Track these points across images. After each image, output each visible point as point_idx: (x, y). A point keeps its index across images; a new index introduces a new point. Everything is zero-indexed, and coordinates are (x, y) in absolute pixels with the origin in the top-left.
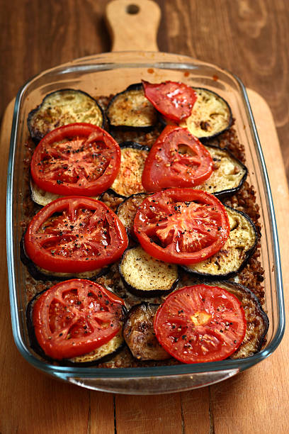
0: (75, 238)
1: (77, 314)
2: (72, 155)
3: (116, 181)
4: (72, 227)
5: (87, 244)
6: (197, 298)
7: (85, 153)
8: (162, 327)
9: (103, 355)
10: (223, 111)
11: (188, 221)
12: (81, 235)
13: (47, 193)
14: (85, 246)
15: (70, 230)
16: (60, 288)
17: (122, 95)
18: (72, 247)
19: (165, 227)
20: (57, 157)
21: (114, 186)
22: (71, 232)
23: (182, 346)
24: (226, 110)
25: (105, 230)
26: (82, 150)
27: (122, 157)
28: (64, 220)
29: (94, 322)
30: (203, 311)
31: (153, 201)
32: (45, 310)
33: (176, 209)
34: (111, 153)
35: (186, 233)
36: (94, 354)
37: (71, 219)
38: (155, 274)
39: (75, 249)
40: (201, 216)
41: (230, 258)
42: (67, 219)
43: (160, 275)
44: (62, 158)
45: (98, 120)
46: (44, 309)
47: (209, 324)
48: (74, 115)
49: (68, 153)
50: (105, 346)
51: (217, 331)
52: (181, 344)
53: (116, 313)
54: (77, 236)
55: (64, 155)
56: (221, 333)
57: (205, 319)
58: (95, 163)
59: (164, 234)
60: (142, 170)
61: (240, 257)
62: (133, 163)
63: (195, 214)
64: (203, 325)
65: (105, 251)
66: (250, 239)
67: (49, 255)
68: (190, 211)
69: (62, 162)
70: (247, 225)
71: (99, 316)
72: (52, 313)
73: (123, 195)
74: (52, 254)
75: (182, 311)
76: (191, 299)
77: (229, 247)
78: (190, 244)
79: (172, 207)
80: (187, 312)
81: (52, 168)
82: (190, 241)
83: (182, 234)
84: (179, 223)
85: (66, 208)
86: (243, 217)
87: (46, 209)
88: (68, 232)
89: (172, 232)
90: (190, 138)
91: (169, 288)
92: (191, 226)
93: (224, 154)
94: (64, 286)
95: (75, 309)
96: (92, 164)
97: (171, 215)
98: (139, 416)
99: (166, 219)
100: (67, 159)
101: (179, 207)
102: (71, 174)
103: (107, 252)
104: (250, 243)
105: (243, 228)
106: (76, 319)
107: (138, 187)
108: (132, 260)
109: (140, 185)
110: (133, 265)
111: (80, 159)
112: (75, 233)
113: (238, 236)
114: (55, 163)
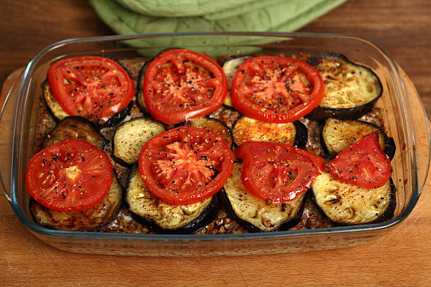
1: (90, 84)
3: (252, 121)
4: (190, 82)
7: (286, 93)
9: (51, 107)
11: (186, 165)
12: (181, 89)
14: (167, 91)
15: (188, 81)
18: (167, 82)
19: (182, 147)
20: (282, 74)
21: (246, 119)
22: (185, 82)
24: (359, 221)
26: (289, 90)
27: (284, 124)
28: (199, 77)
29: (82, 97)
31: (216, 141)
32: (97, 62)
33: (203, 157)
35: (172, 163)
37: (200, 81)
38: (134, 146)
40: (193, 177)
42: (200, 79)
43: (132, 151)
44: (280, 77)
45: (334, 105)
47: (65, 179)
48: (344, 90)
50: (60, 108)
53: (92, 115)
54: (180, 86)
57: (72, 176)
58: (271, 100)
60: (268, 141)
61: (149, 215)
62: (277, 134)
63: (195, 171)
64: (65, 174)
65: (159, 104)
66: (169, 225)
68: (200, 168)
69: (275, 77)
70: (185, 221)
71: (88, 101)
72: (94, 67)
73: (236, 127)
75: (83, 160)
76: (96, 168)
77: (162, 207)
78: (158, 165)
80: (82, 163)
81: (268, 71)
82: (162, 166)
83: (170, 159)
88: (185, 80)
89: (174, 152)
90: (306, 178)
91: (116, 156)
92: (180, 167)
94: (123, 77)
95: (96, 83)
96: (270, 97)
97: (195, 153)
99: (191, 149)
100: (279, 81)
101: (206, 160)
102: (255, 81)
103: (156, 105)
105: (183, 219)
106: (85, 84)
108: (151, 129)
109: (247, 139)
110: (145, 129)
111: (278, 90)
112: (184, 85)
113: (174, 215)
114: (274, 73)
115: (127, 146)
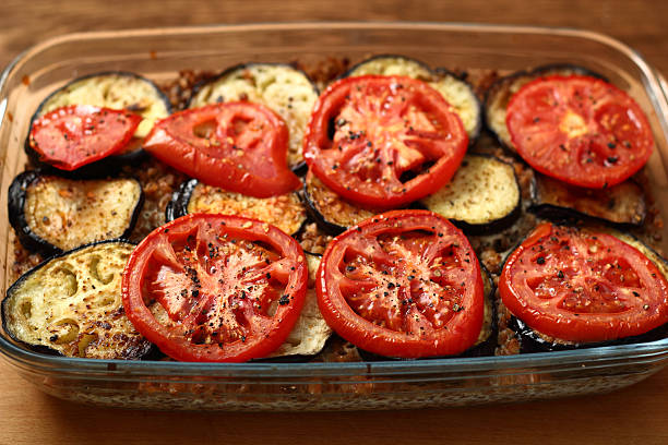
0: (414, 282)
2: (204, 290)
4: (391, 286)
5: (431, 263)
10: (102, 86)
11: (384, 124)
12: (408, 273)
14: (435, 265)
15: (396, 289)
18: (437, 286)
19: (395, 153)
20: (202, 318)
22: (401, 288)
24: (99, 82)
25: (396, 239)
28: (374, 298)
31: (334, 168)
34: (210, 227)
39: (441, 281)
43: (483, 178)
47: (584, 115)
49: (197, 295)
51: (595, 108)
53: (570, 232)
54: (411, 278)
56: (598, 104)
57: (574, 119)
60: (240, 197)
64: (587, 122)
65: (446, 237)
67: (461, 315)
70: (377, 66)
73: (299, 225)
74: (460, 309)
76: (537, 136)
78: (433, 124)
80: (563, 141)
82: (426, 123)
86: (362, 68)
88: (400, 295)
89: (407, 143)
92: (394, 120)
96: (233, 258)
97: (371, 144)
99: (378, 152)
103: (450, 233)
104: (412, 68)
105: (382, 70)
108: (455, 210)
109: (278, 201)
110: (466, 210)
111: (216, 278)
112: (403, 281)
114: (222, 319)
115: (492, 183)
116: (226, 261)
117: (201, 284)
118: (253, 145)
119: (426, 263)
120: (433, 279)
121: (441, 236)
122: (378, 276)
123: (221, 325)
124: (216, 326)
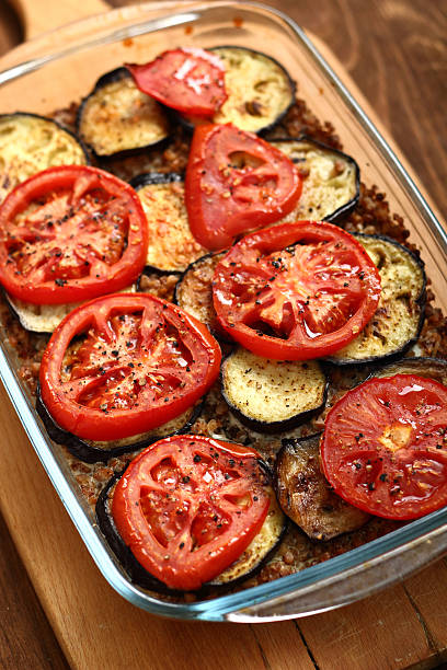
0: (128, 370)
1: (192, 500)
2: (58, 229)
3: (151, 249)
4: (115, 354)
5: (155, 375)
6: (375, 406)
7: (79, 218)
8: (338, 473)
9: (262, 554)
10: (273, 75)
11: (305, 280)
12: (137, 361)
13: (42, 308)
14: (153, 378)
15: (114, 359)
16: (142, 465)
17: (92, 99)
18: (131, 387)
19: (271, 302)
20: (32, 240)
21: (151, 259)
22: (117, 363)
23: (386, 493)
24: (276, 72)
25: (173, 339)
26: (72, 214)
27: (143, 204)
28: (96, 346)
29: (226, 503)
30: (395, 423)
31: (232, 264)
32: (136, 511)
33: (277, 266)
34: (124, 205)
35: (311, 301)
36: (247, 559)
37: (108, 341)
38: (287, 387)
39: (138, 388)
40: (324, 263)
41: (395, 319)
42: (100, 342)
43: (296, 386)
44: (44, 239)
45: (75, 153)
46: (134, 512)
47: (415, 442)
48: (29, 158)
49: (50, 226)
50: (258, 537)
51: (432, 449)
52: (383, 490)
53: (254, 476)
54: (131, 365)
55: (45, 233)
56: (440, 451)
57: (404, 435)
58: (105, 231)
59: (276, 314)
60: (185, 216)
61: (410, 311)
62: (166, 209)
63: (311, 264)
64: (406, 447)
65: (189, 376)
66: (413, 276)
67: (101, 415)
68: (300, 261)
69: (46, 246)
70: (399, 255)
71: (229, 490)
72: (149, 513)
73: (173, 269)
74: (104, 411)
75: (361, 436)
76: (366, 410)
77: (385, 302)
78: (325, 318)
79: (268, 265)
80: (369, 434)
81: (34, 261)
82: (323, 312)
83: (305, 305)
84: (292, 287)
85: (91, 324)
86: (387, 244)
87: (58, 337)
88: (112, 364)
89: (288, 306)
90: (243, 138)
91: (320, 402)
92: (313, 286)
93: (307, 146)
94: (148, 460)
95: (185, 492)
96: (99, 234)
97: (272, 280)
98: (345, 629)
99: (267, 289)
100: (53, 238)
101: (280, 260)
102: (74, 263)
103: (194, 376)
104: (415, 283)
105: (395, 262)
106: (194, 509)
107: (190, 248)
108: (239, 376)
109: (193, 244)
110: (244, 384)
111: (75, 232)
113: (392, 277)
114: (35, 252)
116: (95, 231)
117: (64, 224)
118: (243, 201)
119: (152, 370)
120: (136, 382)
121: (188, 371)
122: (122, 340)
123: (29, 254)
124: (28, 252)
